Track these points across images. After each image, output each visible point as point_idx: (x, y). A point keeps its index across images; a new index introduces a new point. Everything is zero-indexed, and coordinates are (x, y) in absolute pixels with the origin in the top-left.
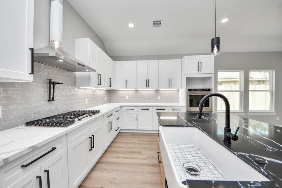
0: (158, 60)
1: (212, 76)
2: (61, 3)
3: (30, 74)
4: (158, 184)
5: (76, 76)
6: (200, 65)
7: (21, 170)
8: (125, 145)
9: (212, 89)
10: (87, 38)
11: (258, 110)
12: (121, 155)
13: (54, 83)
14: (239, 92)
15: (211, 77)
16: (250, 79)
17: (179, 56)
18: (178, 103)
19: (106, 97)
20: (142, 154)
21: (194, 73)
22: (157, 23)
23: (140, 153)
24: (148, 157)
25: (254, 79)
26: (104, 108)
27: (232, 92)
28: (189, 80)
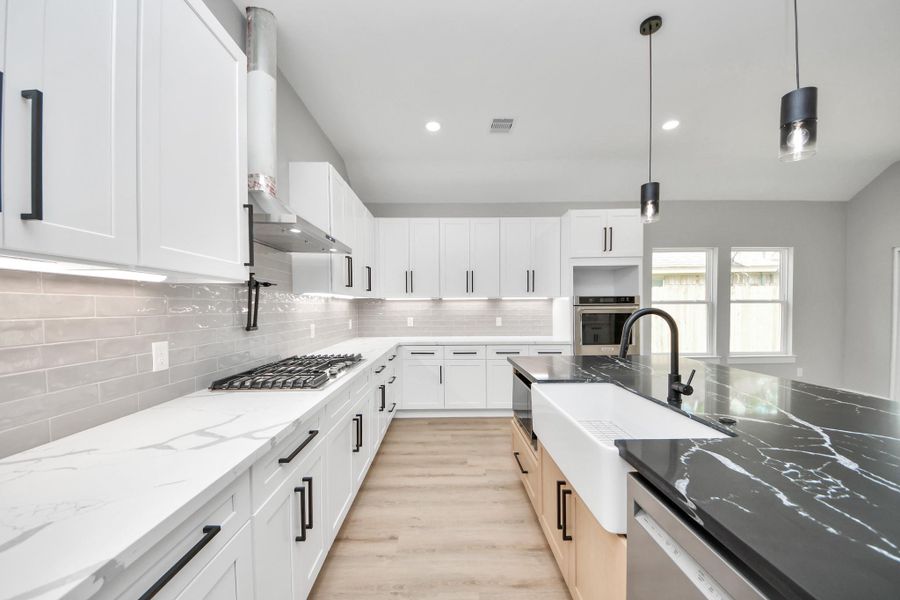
0: (498, 219)
1: (639, 263)
2: (272, 75)
3: (246, 264)
4: (522, 522)
5: (294, 265)
6: (608, 235)
7: (279, 469)
8: (420, 448)
9: (639, 297)
10: (325, 161)
11: (751, 350)
12: (417, 471)
13: (257, 285)
14: (704, 306)
15: (636, 266)
16: (733, 270)
17: (556, 209)
18: (551, 334)
19: (350, 322)
20: (471, 466)
21: (595, 256)
22: (502, 125)
23: (464, 463)
24: (486, 470)
25: (746, 270)
26: (371, 348)
27: (688, 305)
28: (580, 273)
